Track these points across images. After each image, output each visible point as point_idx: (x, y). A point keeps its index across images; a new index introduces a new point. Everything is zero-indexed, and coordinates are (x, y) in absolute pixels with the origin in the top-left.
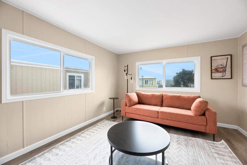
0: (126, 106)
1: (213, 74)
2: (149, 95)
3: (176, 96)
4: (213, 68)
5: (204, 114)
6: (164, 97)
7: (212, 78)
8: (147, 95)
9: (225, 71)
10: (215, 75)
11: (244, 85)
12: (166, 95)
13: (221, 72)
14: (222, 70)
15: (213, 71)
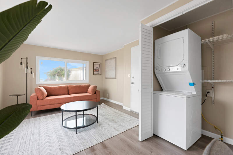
0: (38, 99)
1: (94, 72)
2: (56, 87)
3: (78, 86)
4: (94, 69)
5: (95, 93)
6: (69, 88)
7: (94, 75)
8: (54, 88)
9: (99, 71)
10: (96, 73)
11: (106, 78)
12: (71, 86)
13: (97, 71)
14: (97, 70)
15: (94, 70)
